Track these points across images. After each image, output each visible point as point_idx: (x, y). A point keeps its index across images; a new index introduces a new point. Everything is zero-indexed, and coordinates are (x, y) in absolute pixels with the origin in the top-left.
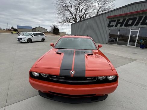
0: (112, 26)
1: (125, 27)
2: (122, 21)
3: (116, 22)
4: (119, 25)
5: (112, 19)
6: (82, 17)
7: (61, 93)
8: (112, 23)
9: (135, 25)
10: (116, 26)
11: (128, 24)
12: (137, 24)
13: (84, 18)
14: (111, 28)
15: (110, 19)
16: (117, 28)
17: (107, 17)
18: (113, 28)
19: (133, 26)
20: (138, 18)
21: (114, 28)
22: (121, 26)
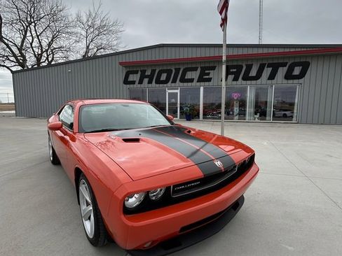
0: (133, 83)
1: (158, 85)
2: (149, 74)
3: (139, 75)
4: (146, 80)
5: (129, 67)
6: (41, 55)
7: (205, 217)
8: (131, 76)
9: (172, 82)
10: (141, 82)
11: (162, 79)
12: (174, 81)
13: (50, 59)
14: (132, 86)
15: (126, 67)
16: (142, 86)
17: (121, 64)
18: (135, 86)
19: (169, 84)
20: (174, 71)
21: (137, 85)
22: (150, 82)
